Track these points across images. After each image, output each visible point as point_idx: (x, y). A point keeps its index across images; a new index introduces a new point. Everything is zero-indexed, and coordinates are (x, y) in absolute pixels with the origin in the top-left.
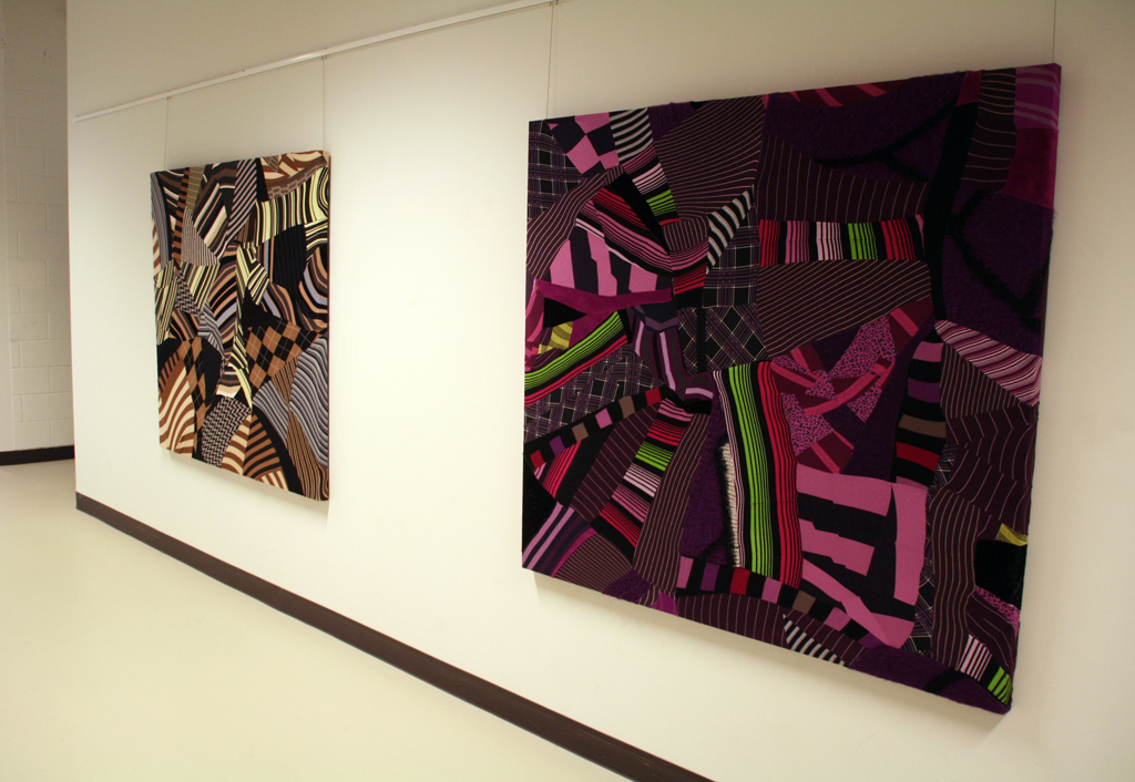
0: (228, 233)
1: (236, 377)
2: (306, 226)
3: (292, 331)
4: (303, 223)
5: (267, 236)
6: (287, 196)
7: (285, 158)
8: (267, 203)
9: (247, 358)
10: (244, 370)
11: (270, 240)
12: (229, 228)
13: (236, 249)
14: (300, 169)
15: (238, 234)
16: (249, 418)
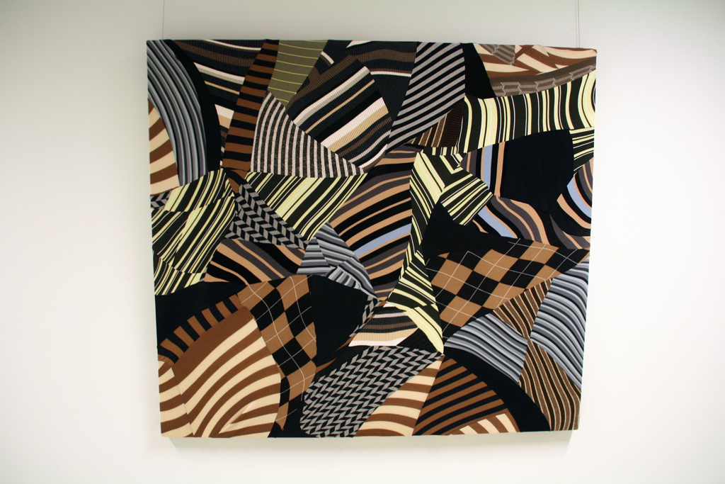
0: (389, 133)
1: (407, 319)
2: (571, 132)
3: (541, 250)
4: (567, 129)
5: (488, 138)
6: (533, 97)
7: (528, 50)
8: (490, 103)
9: (433, 294)
10: (428, 309)
11: (495, 147)
12: (394, 129)
13: (414, 155)
14: (560, 67)
15: (419, 135)
16: (436, 365)
